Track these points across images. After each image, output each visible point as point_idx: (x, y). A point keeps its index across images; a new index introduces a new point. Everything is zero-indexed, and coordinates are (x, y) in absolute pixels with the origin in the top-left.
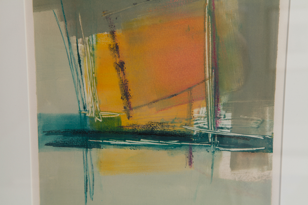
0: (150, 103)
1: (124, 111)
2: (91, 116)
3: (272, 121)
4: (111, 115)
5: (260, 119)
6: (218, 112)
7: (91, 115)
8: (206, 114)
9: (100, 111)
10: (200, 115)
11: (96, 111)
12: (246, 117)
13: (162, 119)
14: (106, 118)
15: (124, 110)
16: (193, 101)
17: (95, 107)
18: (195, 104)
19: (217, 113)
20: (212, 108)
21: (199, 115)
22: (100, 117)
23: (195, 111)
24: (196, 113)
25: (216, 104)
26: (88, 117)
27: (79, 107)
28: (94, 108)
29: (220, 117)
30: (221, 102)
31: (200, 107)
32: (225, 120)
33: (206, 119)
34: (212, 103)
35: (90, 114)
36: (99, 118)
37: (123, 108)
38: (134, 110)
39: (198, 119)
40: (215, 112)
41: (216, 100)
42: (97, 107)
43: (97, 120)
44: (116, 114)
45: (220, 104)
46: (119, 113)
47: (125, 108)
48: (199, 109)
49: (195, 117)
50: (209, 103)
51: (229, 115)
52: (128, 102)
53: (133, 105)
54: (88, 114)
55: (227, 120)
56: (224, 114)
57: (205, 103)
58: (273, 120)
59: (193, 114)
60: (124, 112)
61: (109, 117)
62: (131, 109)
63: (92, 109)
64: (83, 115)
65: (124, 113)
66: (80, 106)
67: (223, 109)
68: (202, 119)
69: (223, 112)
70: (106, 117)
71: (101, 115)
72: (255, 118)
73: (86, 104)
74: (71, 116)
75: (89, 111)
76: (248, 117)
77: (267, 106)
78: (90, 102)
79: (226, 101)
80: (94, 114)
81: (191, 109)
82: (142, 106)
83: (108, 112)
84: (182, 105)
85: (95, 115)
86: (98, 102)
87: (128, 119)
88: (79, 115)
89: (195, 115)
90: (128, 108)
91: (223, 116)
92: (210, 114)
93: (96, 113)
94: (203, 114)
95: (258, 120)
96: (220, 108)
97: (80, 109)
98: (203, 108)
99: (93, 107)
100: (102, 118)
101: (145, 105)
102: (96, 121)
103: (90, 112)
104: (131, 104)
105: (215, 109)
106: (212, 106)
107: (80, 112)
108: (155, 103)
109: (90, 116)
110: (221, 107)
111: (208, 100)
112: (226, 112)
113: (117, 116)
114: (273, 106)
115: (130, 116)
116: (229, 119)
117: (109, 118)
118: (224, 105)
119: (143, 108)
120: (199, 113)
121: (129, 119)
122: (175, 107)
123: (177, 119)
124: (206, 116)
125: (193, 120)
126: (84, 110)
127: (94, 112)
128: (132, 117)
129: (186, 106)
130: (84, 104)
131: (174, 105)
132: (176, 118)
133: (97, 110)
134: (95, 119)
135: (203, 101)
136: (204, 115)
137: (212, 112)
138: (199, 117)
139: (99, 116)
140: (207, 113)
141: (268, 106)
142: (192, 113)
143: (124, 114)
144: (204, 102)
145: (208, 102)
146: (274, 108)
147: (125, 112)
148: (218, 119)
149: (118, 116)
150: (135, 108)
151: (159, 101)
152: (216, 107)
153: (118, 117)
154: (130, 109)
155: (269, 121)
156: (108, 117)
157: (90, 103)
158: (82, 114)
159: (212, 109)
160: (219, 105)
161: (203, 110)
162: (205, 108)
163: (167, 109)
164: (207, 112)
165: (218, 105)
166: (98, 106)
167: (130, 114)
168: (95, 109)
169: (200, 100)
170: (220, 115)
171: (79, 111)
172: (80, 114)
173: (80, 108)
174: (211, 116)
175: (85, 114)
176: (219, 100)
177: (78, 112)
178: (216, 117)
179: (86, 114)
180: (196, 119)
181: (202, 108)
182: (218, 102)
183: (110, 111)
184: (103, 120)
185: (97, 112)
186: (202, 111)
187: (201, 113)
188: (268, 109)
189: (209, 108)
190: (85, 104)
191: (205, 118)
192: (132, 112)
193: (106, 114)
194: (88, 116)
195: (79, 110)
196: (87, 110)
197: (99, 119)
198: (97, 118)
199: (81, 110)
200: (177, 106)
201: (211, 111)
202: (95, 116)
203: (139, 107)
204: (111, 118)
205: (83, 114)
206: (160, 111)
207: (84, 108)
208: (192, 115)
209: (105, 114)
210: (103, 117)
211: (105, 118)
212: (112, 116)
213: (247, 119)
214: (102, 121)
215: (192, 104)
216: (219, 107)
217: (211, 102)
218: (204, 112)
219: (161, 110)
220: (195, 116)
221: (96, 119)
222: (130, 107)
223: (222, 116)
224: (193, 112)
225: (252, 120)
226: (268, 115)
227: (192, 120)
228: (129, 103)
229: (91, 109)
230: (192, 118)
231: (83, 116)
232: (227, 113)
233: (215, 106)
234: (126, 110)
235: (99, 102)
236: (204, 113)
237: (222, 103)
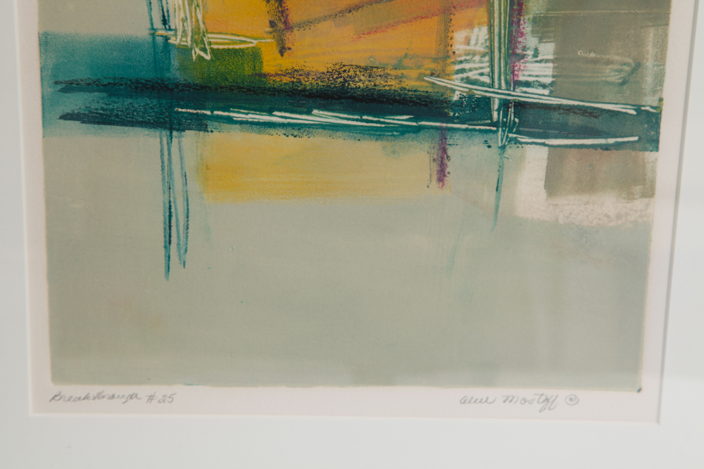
0: (340, 12)
1: (271, 33)
2: (182, 43)
3: (662, 67)
4: (234, 42)
5: (630, 61)
6: (520, 39)
7: (181, 40)
8: (487, 46)
9: (207, 32)
10: (472, 47)
11: (196, 31)
12: (592, 55)
13: (371, 57)
14: (223, 49)
15: (271, 29)
16: (453, 9)
17: (193, 20)
18: (459, 17)
19: (517, 42)
20: (503, 28)
21: (468, 48)
22: (207, 47)
23: (459, 36)
24: (461, 44)
25: (515, 19)
26: (174, 45)
27: (151, 19)
28: (189, 23)
29: (525, 55)
30: (527, 13)
31: (471, 26)
32: (537, 62)
33: (487, 58)
34: (503, 15)
35: (179, 37)
36: (204, 50)
37: (268, 24)
38: (295, 30)
39: (466, 60)
40: (510, 42)
41: (515, 7)
42: (197, 21)
43: (199, 55)
44: (249, 40)
45: (526, 17)
46: (256, 39)
47: (272, 24)
48: (468, 30)
49: (457, 52)
50: (496, 15)
51: (548, 50)
52: (280, 9)
53: (294, 18)
54: (174, 38)
55: (541, 61)
56: (534, 47)
57: (486, 14)
58: (664, 65)
59: (451, 46)
60: (269, 36)
61: (231, 47)
62: (288, 27)
63: (185, 24)
64: (160, 40)
65: (269, 38)
66: (153, 17)
67: (533, 32)
68: (477, 58)
69: (531, 41)
70: (221, 47)
71: (210, 43)
72: (616, 58)
73: (168, 11)
74: (128, 42)
75: (176, 30)
76: (598, 56)
77: (651, 26)
78: (179, 6)
79: (542, 12)
80: (189, 39)
81: (447, 30)
82: (318, 20)
83: (226, 34)
84: (424, 20)
85: (191, 41)
86: (201, 7)
87: (279, 55)
88: (151, 40)
89: (459, 47)
90: (281, 26)
91: (533, 53)
92: (496, 45)
93: (196, 37)
94: (479, 44)
95: (625, 64)
96: (524, 28)
97: (152, 24)
98: (480, 29)
99: (189, 20)
100: (212, 49)
101: (325, 18)
102: (194, 58)
103: (180, 33)
104: (287, 15)
105: (510, 32)
106: (502, 25)
107: (152, 32)
108: (354, 12)
109: (179, 45)
110: (527, 28)
111: (493, 7)
112: (541, 41)
113: (250, 45)
114: (667, 24)
115: (286, 46)
116: (547, 61)
117: (229, 49)
118: (535, 21)
119: (319, 26)
120: (467, 41)
121: (282, 55)
122: (404, 25)
123: (411, 59)
124: (487, 50)
125: (453, 60)
126: (163, 27)
127: (190, 34)
128: (290, 49)
129: (433, 24)
130: (163, 9)
131: (404, 19)
132: (406, 56)
133: (199, 29)
134: (193, 52)
135: (481, 9)
136: (481, 48)
137: (503, 40)
138: (468, 54)
139: (205, 45)
140: (491, 44)
141: (653, 26)
142: (450, 42)
143: (269, 40)
144: (482, 13)
145: (494, 13)
146: (667, 30)
147: (272, 35)
148: (519, 60)
149: (253, 45)
150: (300, 26)
151: (364, 8)
152: (515, 27)
153: (254, 48)
154: (286, 29)
155: (654, 66)
156: (226, 47)
157: (180, 9)
158: (157, 38)
159: (503, 31)
160: (522, 22)
161: (480, 35)
162: (485, 29)
163: (383, 29)
164: (491, 40)
165: (520, 20)
166: (200, 17)
167: (287, 42)
168: (192, 26)
169: (471, 7)
170: (524, 48)
171: (150, 29)
172: (154, 39)
173: (154, 21)
174: (500, 52)
175: (167, 39)
176: (524, 7)
177: (148, 32)
178: (514, 54)
179: (169, 39)
180: (459, 59)
181: (476, 30)
182: (520, 14)
183: (234, 32)
184: (215, 56)
185: (199, 33)
186: (478, 36)
187: (473, 42)
188: (652, 34)
189: (497, 30)
190: (165, 10)
191: (484, 55)
192: (290, 37)
193: (221, 39)
194: (175, 42)
195: (149, 26)
196: (173, 27)
197: (202, 54)
198: (197, 50)
199: (155, 27)
200: (409, 23)
201: (500, 38)
202: (192, 45)
203: (309, 23)
204: (236, 51)
205: (161, 38)
206: (366, 36)
207: (165, 21)
208: (449, 48)
209: (219, 41)
210: (215, 47)
211: (218, 49)
212: (237, 47)
213: (595, 61)
214: (212, 58)
215: (452, 17)
216: (521, 27)
217: (500, 13)
218: (481, 40)
219: (368, 33)
220: (458, 49)
221: (195, 52)
222: (285, 22)
223: (530, 52)
224: (451, 38)
225: (608, 62)
226: (650, 49)
227: (449, 61)
228: (282, 12)
229: (183, 25)
230: (449, 57)
231: (162, 44)
232: (543, 44)
233: (511, 23)
234: (275, 31)
235: (204, 7)
236: (482, 44)
237: (531, 16)
